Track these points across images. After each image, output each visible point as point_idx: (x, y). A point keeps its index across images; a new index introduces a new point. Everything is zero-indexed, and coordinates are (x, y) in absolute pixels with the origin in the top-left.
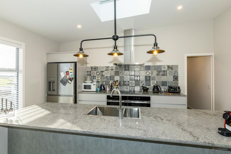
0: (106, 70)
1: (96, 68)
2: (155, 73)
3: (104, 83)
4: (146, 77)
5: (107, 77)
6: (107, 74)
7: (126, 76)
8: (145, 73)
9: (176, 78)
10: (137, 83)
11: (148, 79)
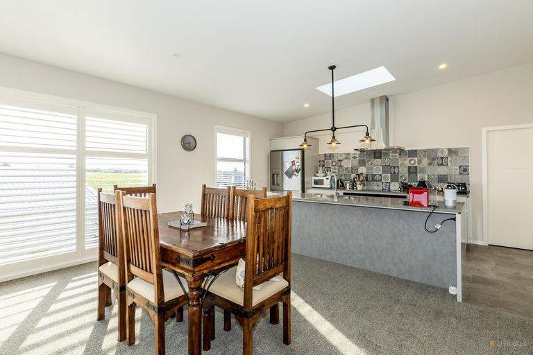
0: (346, 158)
1: (331, 156)
2: (425, 161)
3: (343, 178)
4: (409, 168)
5: (347, 168)
6: (347, 164)
7: (376, 167)
8: (407, 162)
9: (465, 170)
10: (395, 177)
11: (412, 171)
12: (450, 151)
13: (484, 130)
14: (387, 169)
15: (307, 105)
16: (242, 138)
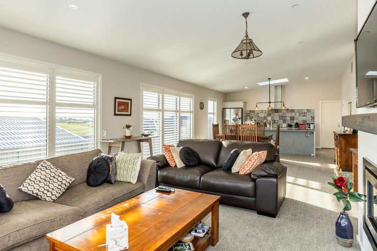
0: (261, 112)
1: (253, 111)
2: (297, 114)
3: (260, 122)
5: (261, 117)
6: (261, 115)
7: (276, 116)
8: (290, 115)
9: (313, 118)
10: (284, 121)
11: (292, 118)
12: (307, 110)
13: (320, 102)
14: (281, 118)
15: (246, 88)
16: (213, 102)
